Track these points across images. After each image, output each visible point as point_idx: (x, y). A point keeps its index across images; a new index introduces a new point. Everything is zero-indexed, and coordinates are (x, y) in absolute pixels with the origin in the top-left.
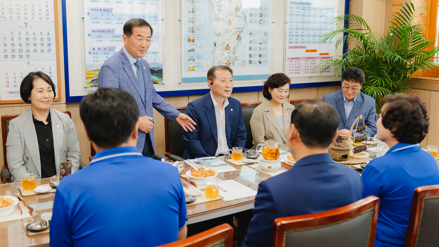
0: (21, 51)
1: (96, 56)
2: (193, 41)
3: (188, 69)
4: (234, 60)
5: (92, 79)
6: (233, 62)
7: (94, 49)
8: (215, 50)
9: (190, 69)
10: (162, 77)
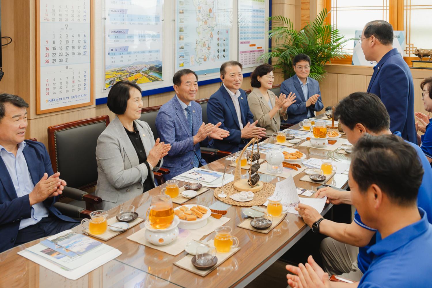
0: (61, 54)
1: (113, 56)
2: (183, 40)
5: (110, 80)
6: (208, 57)
7: (112, 50)
8: (197, 47)
9: (181, 65)
10: (161, 74)
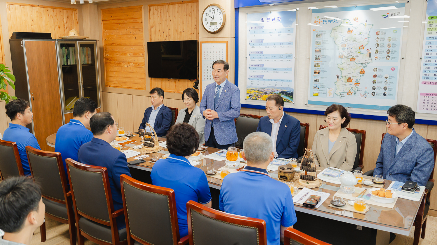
1: (252, 81)
2: (319, 73)
3: (313, 95)
4: (356, 91)
6: (355, 92)
7: (251, 76)
8: (337, 81)
10: (293, 98)
